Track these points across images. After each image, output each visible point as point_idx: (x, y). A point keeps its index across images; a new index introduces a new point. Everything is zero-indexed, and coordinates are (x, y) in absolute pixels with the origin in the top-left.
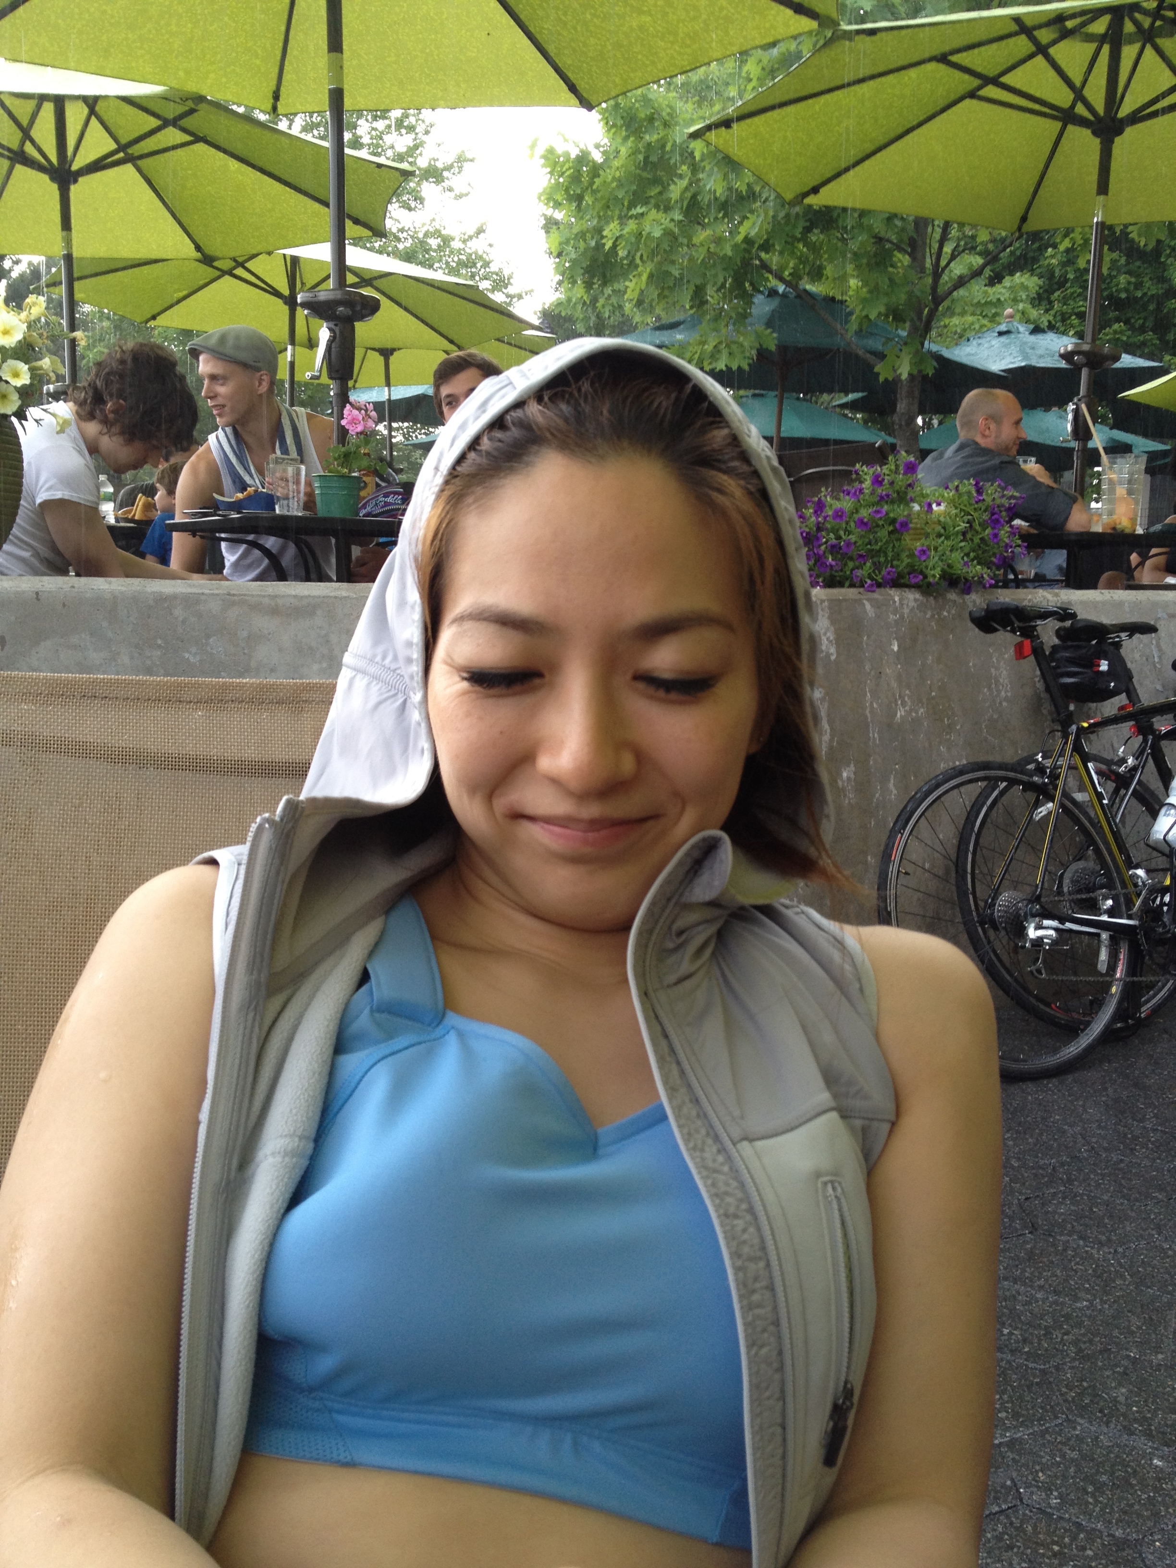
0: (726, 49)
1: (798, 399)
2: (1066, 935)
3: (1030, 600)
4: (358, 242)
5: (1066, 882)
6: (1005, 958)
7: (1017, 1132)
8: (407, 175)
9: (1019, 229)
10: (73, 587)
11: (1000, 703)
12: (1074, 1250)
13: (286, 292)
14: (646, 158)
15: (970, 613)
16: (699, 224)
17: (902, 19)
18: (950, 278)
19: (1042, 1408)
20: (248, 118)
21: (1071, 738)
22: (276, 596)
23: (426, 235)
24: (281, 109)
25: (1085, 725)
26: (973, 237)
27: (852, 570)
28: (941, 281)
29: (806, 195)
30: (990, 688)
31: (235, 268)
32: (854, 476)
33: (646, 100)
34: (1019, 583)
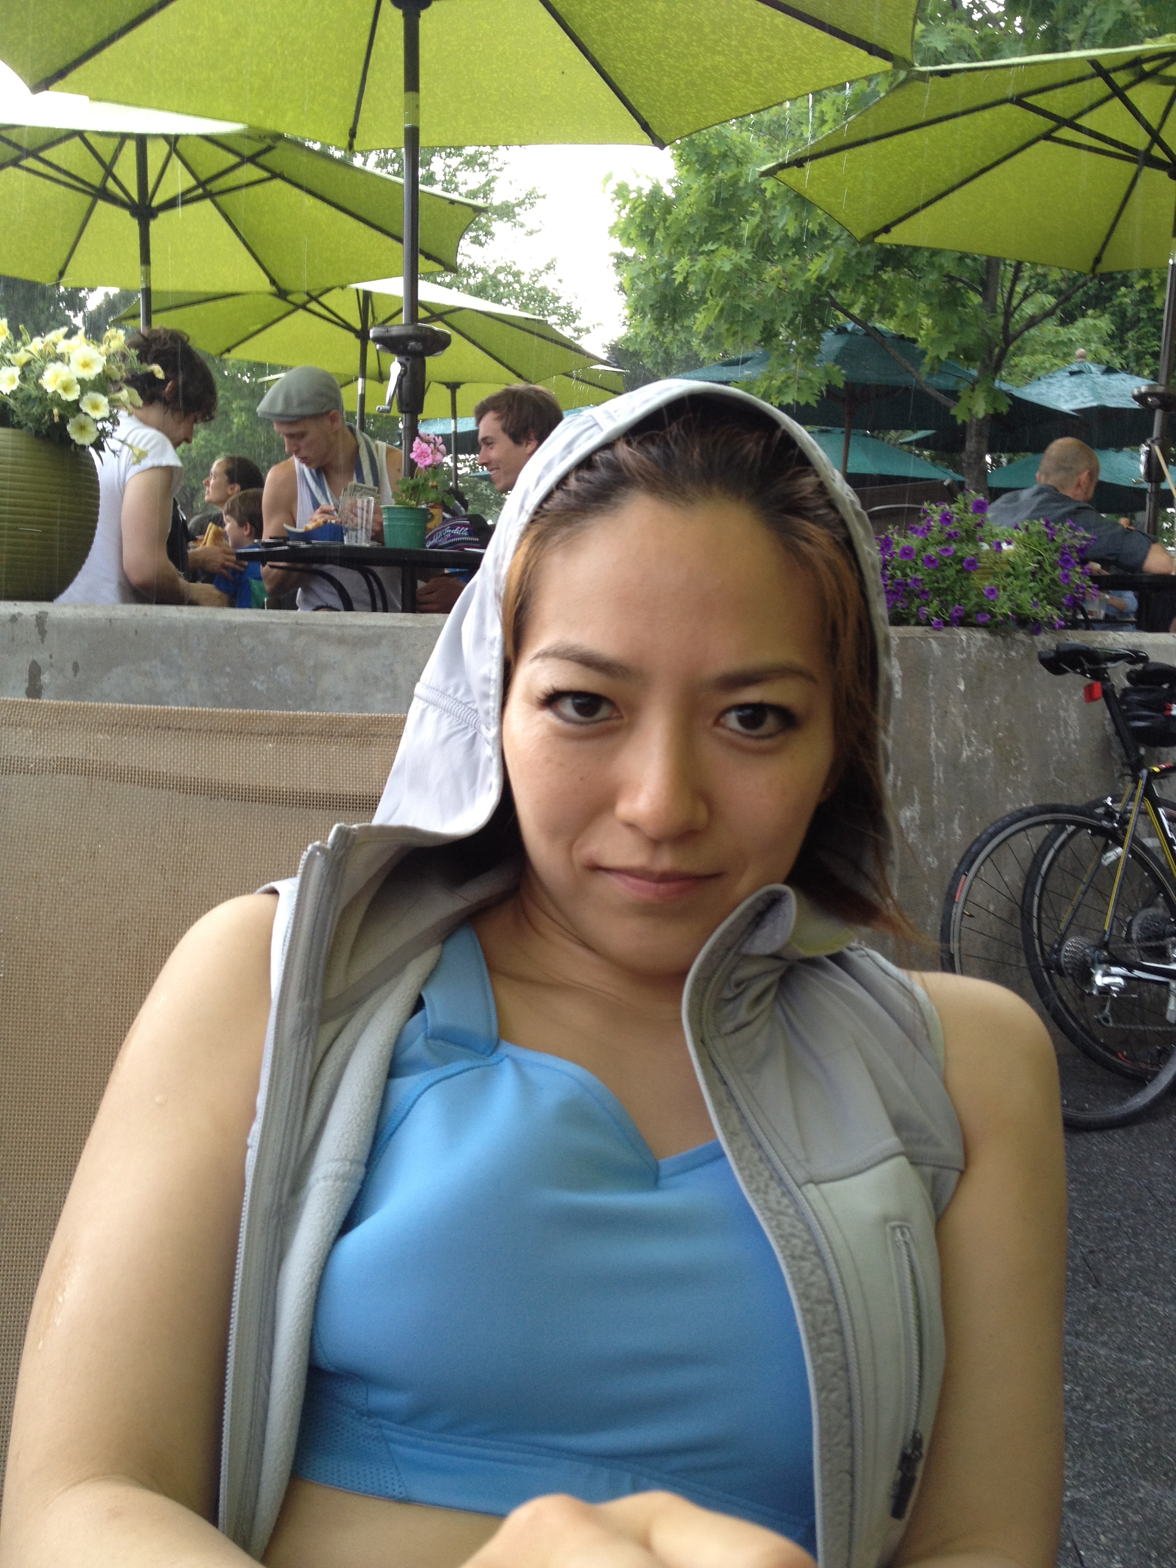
0: (800, 89)
1: (866, 435)
2: (1134, 983)
3: (1100, 643)
4: (430, 277)
5: (1135, 928)
6: (1071, 1006)
7: (1081, 1183)
8: (478, 210)
9: (1093, 270)
10: (145, 615)
11: (1069, 745)
12: (1139, 1307)
13: (358, 326)
14: (718, 194)
15: (1040, 654)
16: (768, 260)
17: (979, 61)
18: (1021, 317)
19: (1104, 1468)
20: (323, 155)
21: (1142, 783)
22: (343, 626)
23: (499, 270)
24: (356, 147)
25: (1157, 770)
26: (1045, 276)
27: (918, 607)
28: (1013, 320)
29: (876, 234)
30: (1058, 731)
31: (308, 302)
32: (922, 514)
33: (721, 138)
34: (1089, 624)
